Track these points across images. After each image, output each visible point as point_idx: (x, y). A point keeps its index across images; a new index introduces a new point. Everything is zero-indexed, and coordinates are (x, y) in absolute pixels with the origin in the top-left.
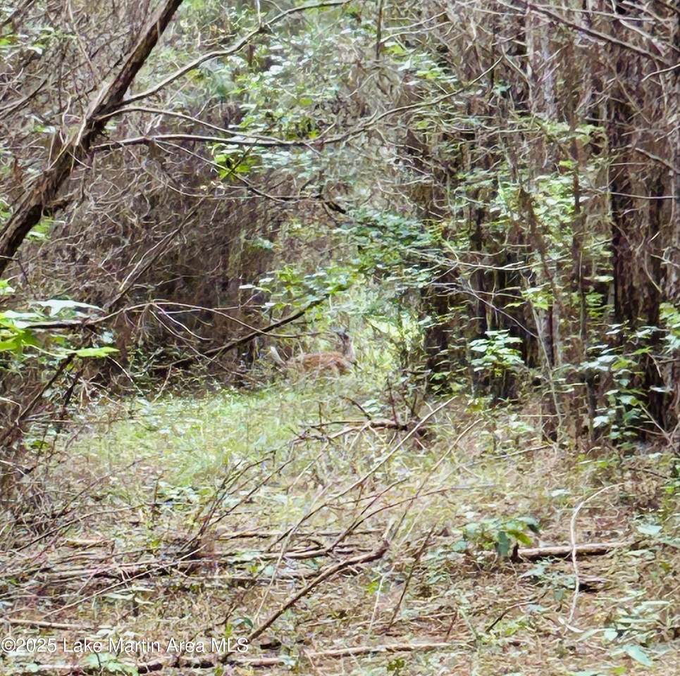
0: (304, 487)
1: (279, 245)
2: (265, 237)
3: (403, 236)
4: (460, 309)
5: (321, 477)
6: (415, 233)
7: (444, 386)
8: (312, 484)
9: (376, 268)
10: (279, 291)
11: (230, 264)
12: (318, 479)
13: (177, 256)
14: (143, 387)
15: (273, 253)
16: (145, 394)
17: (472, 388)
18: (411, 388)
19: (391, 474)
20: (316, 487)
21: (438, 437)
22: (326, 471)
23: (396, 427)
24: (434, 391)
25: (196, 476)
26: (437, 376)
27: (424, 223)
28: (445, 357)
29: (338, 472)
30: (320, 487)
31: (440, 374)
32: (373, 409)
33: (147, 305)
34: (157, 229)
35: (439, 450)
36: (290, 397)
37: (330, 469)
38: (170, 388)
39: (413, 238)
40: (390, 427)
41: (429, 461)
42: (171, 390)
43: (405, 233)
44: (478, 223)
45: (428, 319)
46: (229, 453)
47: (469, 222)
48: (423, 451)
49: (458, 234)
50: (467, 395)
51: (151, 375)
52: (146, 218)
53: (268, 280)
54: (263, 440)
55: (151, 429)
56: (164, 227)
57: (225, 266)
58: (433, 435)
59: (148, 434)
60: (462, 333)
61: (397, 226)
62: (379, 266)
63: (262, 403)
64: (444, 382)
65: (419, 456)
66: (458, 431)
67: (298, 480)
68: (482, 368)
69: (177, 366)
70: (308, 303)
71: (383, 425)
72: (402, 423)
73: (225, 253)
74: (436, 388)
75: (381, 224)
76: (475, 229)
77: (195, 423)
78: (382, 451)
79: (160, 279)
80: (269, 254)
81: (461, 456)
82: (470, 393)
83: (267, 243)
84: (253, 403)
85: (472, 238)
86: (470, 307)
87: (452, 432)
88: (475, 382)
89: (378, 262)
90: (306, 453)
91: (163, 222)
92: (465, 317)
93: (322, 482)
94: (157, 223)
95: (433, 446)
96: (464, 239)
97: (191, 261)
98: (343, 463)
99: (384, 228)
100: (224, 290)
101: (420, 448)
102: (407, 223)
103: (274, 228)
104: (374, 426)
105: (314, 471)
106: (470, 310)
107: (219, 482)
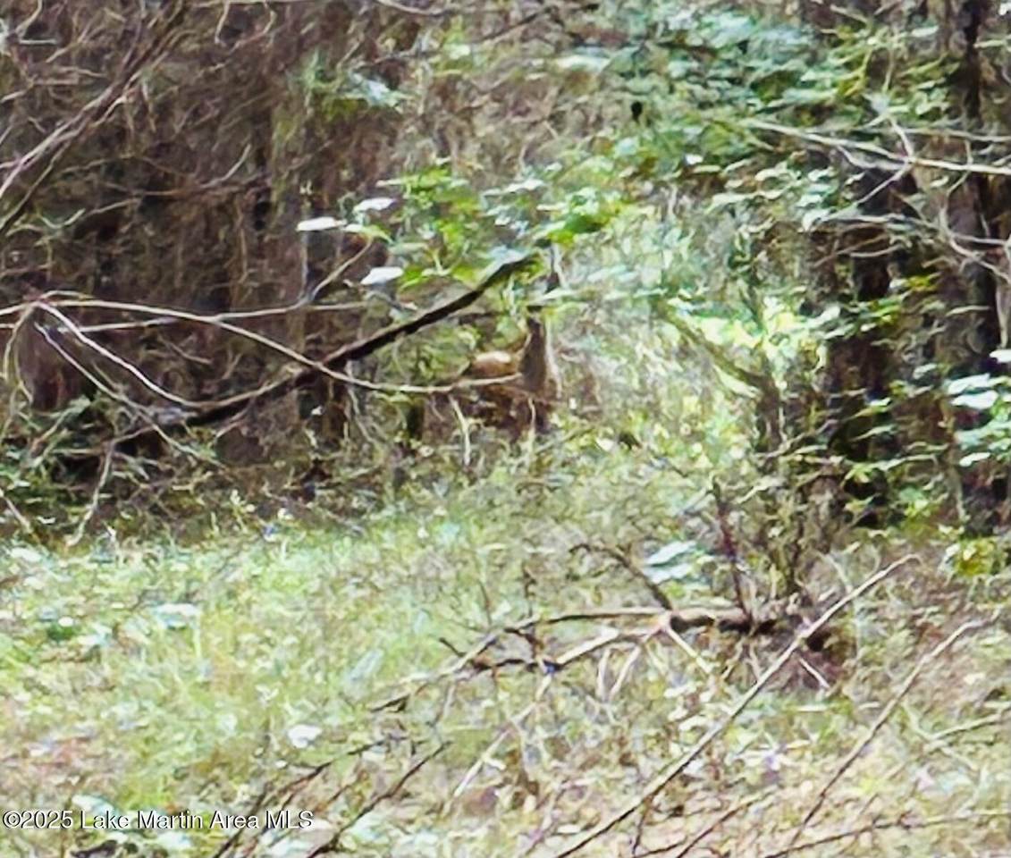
0: (483, 804)
1: (415, 93)
2: (371, 73)
3: (760, 74)
4: (919, 283)
5: (533, 773)
6: (791, 65)
7: (880, 501)
8: (505, 797)
9: (683, 166)
10: (413, 236)
11: (274, 152)
12: (523, 779)
13: (122, 134)
14: (33, 510)
15: (399, 119)
16: (39, 529)
17: (960, 506)
18: (788, 506)
19: (728, 761)
20: (518, 802)
21: (862, 652)
22: (546, 756)
23: (743, 627)
24: (850, 515)
25: (180, 775)
26: (861, 472)
27: (820, 36)
28: (882, 418)
29: (579, 760)
30: (530, 802)
31: (870, 467)
32: (679, 571)
33: (27, 309)
34: (65, 60)
35: (866, 689)
36: (447, 535)
37: (558, 748)
38: (108, 511)
39: (787, 79)
40: (726, 626)
41: (838, 723)
42: (112, 517)
43: (763, 68)
44: (971, 34)
45: (832, 312)
46: (274, 706)
47: (945, 34)
48: (820, 695)
49: (912, 71)
50: (944, 529)
51: (54, 475)
52: (34, 31)
53: (380, 203)
54: (368, 664)
55: (55, 635)
56: (83, 53)
57: (261, 158)
58: (846, 646)
59: (49, 650)
60: (929, 352)
61: (743, 46)
62: (692, 159)
63: (369, 552)
64: (878, 490)
65: (808, 708)
66: (920, 632)
67: (467, 783)
68: (982, 456)
69: (128, 447)
70: (491, 269)
71: (705, 622)
72: (760, 615)
73: (261, 120)
74: (856, 506)
75: (694, 40)
76: (961, 54)
77: (178, 615)
78: (705, 697)
79: (75, 203)
80: (384, 121)
81: (926, 709)
82: (953, 521)
83: (378, 91)
84: (344, 553)
85: (952, 81)
86: (950, 275)
87: (901, 637)
88: (967, 490)
89: (691, 148)
90: (488, 703)
91: (82, 40)
92: (938, 305)
93: (534, 788)
94: (63, 45)
95: (847, 679)
96: (930, 84)
97: (162, 149)
98: (594, 733)
99: (704, 51)
100: (259, 225)
101: (811, 683)
102: (773, 35)
103: (400, 46)
104: (678, 625)
105: (514, 756)
106: (950, 287)
107: (244, 792)
